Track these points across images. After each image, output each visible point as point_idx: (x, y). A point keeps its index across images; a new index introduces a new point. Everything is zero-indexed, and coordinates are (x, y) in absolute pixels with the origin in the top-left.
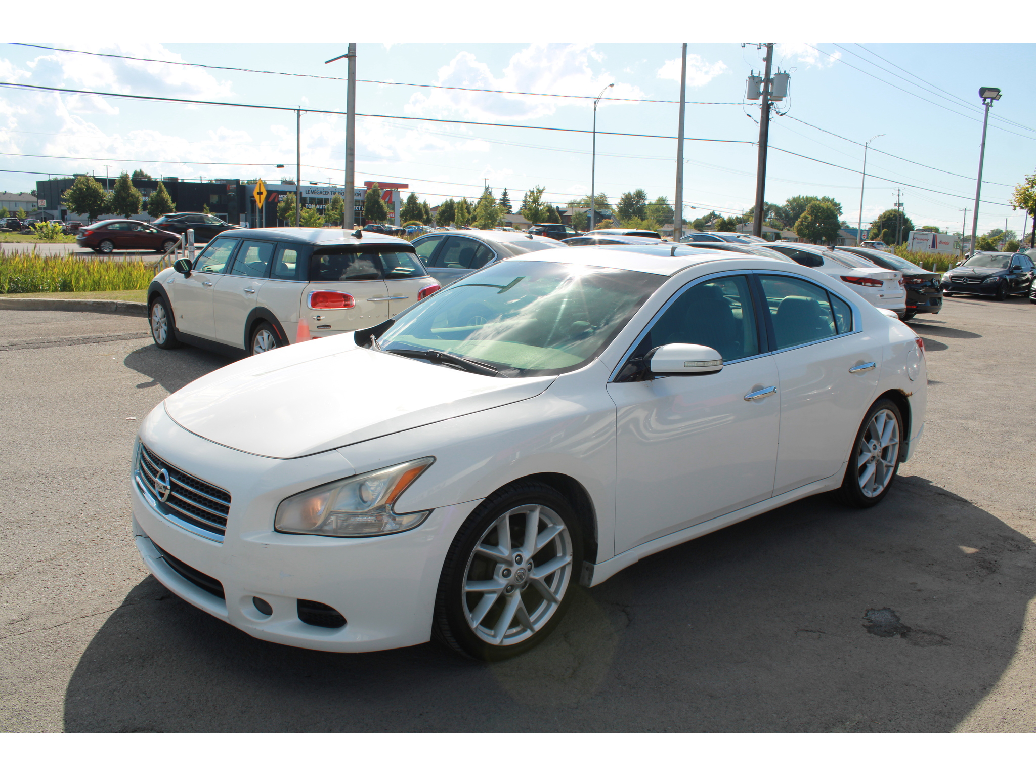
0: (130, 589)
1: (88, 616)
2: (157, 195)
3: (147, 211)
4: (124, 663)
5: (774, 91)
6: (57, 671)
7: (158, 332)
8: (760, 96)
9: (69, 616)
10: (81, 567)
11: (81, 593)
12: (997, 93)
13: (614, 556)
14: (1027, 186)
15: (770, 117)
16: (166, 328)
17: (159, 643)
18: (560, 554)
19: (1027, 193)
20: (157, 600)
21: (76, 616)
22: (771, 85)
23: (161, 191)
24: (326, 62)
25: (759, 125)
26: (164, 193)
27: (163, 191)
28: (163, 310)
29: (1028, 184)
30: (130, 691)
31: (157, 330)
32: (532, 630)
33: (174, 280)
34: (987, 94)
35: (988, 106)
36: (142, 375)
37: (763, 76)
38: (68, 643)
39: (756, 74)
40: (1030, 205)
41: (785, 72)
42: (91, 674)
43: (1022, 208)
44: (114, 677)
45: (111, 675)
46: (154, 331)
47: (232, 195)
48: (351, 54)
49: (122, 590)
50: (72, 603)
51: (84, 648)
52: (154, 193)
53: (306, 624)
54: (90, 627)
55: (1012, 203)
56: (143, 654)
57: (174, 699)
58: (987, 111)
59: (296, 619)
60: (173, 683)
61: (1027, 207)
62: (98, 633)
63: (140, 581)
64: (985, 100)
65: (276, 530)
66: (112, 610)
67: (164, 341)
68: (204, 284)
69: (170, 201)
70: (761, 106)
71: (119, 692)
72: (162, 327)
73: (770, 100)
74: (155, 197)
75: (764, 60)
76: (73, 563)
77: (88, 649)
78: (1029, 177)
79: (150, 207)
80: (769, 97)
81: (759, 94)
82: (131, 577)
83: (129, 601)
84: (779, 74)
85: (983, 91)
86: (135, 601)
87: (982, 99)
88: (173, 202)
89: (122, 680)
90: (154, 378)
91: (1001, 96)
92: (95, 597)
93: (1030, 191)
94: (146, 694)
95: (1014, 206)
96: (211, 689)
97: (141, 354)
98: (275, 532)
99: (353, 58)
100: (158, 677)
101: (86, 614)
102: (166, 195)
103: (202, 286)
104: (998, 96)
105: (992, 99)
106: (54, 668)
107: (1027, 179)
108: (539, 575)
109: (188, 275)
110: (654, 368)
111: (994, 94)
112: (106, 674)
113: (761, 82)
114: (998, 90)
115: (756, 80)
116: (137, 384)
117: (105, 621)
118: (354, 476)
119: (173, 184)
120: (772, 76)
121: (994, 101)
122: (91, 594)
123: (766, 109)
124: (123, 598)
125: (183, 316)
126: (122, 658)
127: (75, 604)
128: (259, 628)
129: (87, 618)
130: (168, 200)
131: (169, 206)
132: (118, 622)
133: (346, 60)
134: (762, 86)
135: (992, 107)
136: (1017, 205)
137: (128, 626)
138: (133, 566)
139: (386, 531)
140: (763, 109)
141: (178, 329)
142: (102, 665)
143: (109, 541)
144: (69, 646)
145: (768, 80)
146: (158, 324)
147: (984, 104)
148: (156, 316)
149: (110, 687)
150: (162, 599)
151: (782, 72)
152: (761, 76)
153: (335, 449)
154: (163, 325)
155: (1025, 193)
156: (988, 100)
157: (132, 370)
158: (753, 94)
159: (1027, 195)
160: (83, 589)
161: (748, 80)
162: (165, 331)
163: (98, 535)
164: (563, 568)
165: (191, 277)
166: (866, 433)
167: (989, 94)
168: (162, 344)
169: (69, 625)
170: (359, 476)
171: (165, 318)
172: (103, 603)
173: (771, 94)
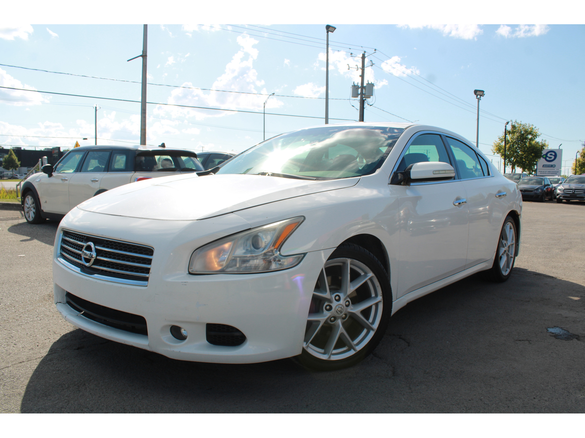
0: (51, 344)
1: (24, 362)
2: (9, 157)
3: (2, 166)
4: (63, 390)
5: (366, 93)
6: (9, 398)
7: (28, 214)
8: (358, 96)
9: (9, 363)
10: (9, 333)
11: (14, 348)
12: (483, 93)
13: (397, 299)
14: (500, 142)
15: (365, 107)
16: (34, 211)
17: (86, 375)
18: (373, 295)
19: (500, 145)
20: (75, 349)
21: (14, 362)
22: (365, 89)
23: (11, 154)
24: (128, 61)
25: (359, 111)
26: (13, 156)
27: (12, 154)
28: (32, 199)
29: (500, 141)
30: (75, 407)
31: (28, 213)
32: (354, 350)
33: (40, 180)
34: (478, 93)
35: (479, 99)
36: (22, 236)
37: (360, 85)
38: (13, 379)
39: (356, 84)
40: (501, 151)
41: (371, 83)
42: (38, 398)
43: (498, 153)
44: (58, 399)
45: (55, 398)
46: (26, 214)
47: (56, 156)
48: (144, 55)
49: (46, 345)
50: (9, 355)
51: (26, 382)
52: (6, 156)
53: (212, 345)
54: (28, 368)
55: (493, 151)
56: (76, 383)
57: (113, 410)
58: (478, 102)
59: (205, 341)
60: (108, 400)
61: (501, 152)
62: (34, 372)
63: (57, 339)
64: (477, 96)
65: (190, 273)
66: (42, 357)
67: (32, 219)
68: (62, 180)
69: (17, 160)
70: (359, 101)
71: (66, 408)
72: (31, 210)
73: (364, 97)
74: (8, 158)
75: (360, 76)
76: (3, 332)
77: (30, 382)
78: (500, 137)
79: (4, 164)
80: (364, 96)
81: (358, 95)
82: (50, 338)
83: (53, 350)
84: (368, 84)
85: (476, 92)
86: (58, 351)
87: (476, 96)
88: (19, 160)
89: (66, 401)
90: (31, 237)
91: (484, 94)
92: (27, 350)
93: (501, 144)
94: (88, 408)
95: (494, 152)
96: (139, 402)
97: (18, 227)
98: (189, 275)
99: (145, 57)
100: (94, 397)
101: (22, 361)
102: (15, 157)
103: (61, 182)
104: (483, 95)
105: (481, 96)
106: (6, 397)
107: (499, 138)
108: (357, 310)
109: (50, 175)
110: (413, 176)
111: (481, 93)
112: (51, 398)
113: (359, 88)
114: (483, 91)
115: (356, 87)
116: (20, 240)
117: (38, 364)
118: (250, 229)
119: (18, 151)
120: (365, 85)
121: (481, 97)
122: (22, 348)
123: (362, 103)
124: (48, 349)
125: (47, 202)
126: (60, 386)
127: (11, 355)
128: (176, 350)
129: (23, 363)
130: (15, 160)
131: (16, 164)
132: (49, 364)
133: (141, 58)
134: (360, 90)
135: (480, 100)
136: (495, 151)
137: (59, 366)
138: (49, 331)
139: (273, 269)
140: (360, 102)
141: (43, 210)
142: (46, 392)
143: (27, 318)
144: (15, 381)
145: (362, 87)
146: (28, 208)
147: (477, 98)
148: (28, 204)
149: (57, 406)
150: (78, 349)
151: (370, 83)
152: (359, 85)
153: (232, 212)
154: (32, 209)
155: (499, 145)
156: (479, 96)
157: (14, 234)
158: (355, 95)
159: (500, 146)
160: (14, 346)
161: (352, 87)
162: (34, 213)
163: (17, 315)
164: (377, 305)
165: (52, 176)
166: (503, 236)
167: (479, 93)
168: (32, 221)
169: (11, 368)
170: (253, 229)
171: (34, 204)
172: (33, 353)
173: (365, 94)
